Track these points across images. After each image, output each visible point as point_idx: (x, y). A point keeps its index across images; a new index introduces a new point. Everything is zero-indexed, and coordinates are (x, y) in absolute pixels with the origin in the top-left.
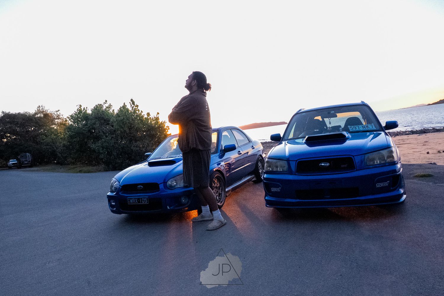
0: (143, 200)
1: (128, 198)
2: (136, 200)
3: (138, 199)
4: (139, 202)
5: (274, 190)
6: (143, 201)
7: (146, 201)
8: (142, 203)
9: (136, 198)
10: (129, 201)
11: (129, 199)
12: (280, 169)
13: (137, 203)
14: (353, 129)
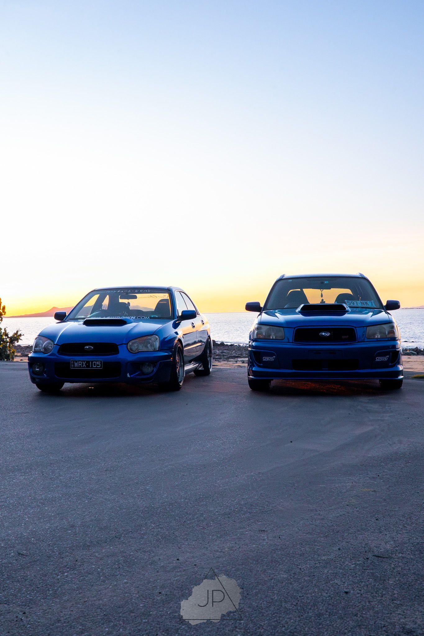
0: (95, 363)
1: (71, 360)
2: (84, 364)
3: (88, 362)
4: (88, 366)
5: (266, 359)
6: (95, 365)
7: (99, 365)
8: (92, 367)
9: (85, 361)
10: (74, 364)
11: (74, 361)
12: (273, 338)
13: (84, 367)
14: (350, 304)
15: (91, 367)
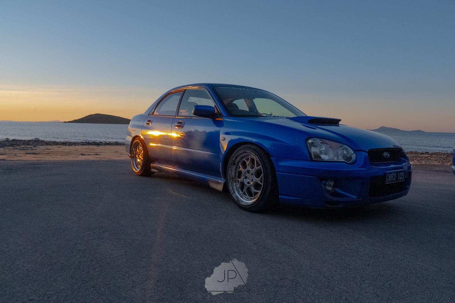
2: (395, 176)
6: (401, 177)
9: (395, 173)
13: (394, 181)
15: (398, 179)
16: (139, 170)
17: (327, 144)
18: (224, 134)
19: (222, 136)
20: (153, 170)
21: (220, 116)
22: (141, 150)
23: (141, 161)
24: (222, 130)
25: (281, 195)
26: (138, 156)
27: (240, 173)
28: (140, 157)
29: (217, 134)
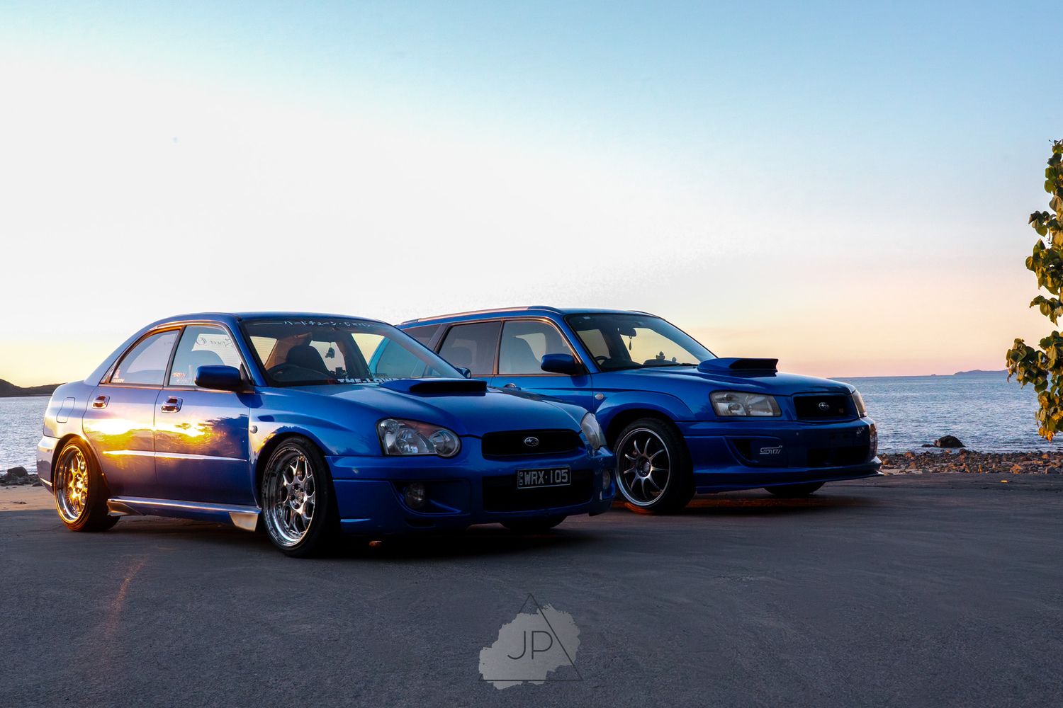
0: (558, 474)
1: (519, 471)
2: (541, 476)
3: (547, 472)
4: (547, 481)
6: (558, 478)
7: (564, 478)
8: (554, 483)
9: (541, 471)
10: (523, 478)
13: (542, 484)
15: (552, 481)
16: (77, 518)
17: (412, 428)
18: (258, 421)
19: (251, 424)
20: (114, 512)
21: (249, 385)
22: (83, 468)
23: (82, 496)
24: (252, 414)
25: (343, 518)
26: (75, 484)
27: (285, 489)
28: (80, 485)
29: (244, 421)
